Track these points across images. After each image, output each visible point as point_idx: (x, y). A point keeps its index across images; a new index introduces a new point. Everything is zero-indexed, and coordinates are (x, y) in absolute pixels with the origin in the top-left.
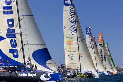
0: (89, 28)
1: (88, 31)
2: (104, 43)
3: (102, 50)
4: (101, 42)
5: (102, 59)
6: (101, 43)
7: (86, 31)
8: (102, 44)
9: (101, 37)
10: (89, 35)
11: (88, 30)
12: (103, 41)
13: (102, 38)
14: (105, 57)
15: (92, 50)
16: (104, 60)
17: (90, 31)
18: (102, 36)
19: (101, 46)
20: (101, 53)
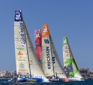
0: (20, 12)
1: (18, 17)
2: (50, 37)
3: (48, 47)
4: (47, 36)
5: (48, 60)
6: (47, 38)
7: (15, 16)
8: (49, 39)
9: (46, 29)
10: (19, 22)
11: (18, 14)
12: (50, 35)
13: (48, 32)
14: (53, 58)
15: (23, 45)
16: (51, 61)
17: (21, 17)
18: (48, 28)
19: (46, 41)
20: (48, 52)
